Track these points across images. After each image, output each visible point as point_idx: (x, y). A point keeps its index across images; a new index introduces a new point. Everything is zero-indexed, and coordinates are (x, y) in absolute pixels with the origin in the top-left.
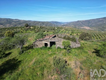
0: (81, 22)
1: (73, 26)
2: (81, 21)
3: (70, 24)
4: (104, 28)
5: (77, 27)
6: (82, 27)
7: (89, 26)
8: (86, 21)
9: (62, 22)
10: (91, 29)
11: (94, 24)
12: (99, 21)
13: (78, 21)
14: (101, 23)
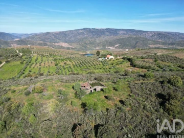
0: (53, 35)
1: (41, 42)
2: (52, 33)
3: (33, 38)
4: (87, 44)
5: (49, 44)
6: (56, 44)
7: (66, 42)
8: (61, 33)
9: (14, 33)
10: (71, 47)
11: (73, 39)
12: (79, 34)
13: (48, 33)
14: (81, 36)
